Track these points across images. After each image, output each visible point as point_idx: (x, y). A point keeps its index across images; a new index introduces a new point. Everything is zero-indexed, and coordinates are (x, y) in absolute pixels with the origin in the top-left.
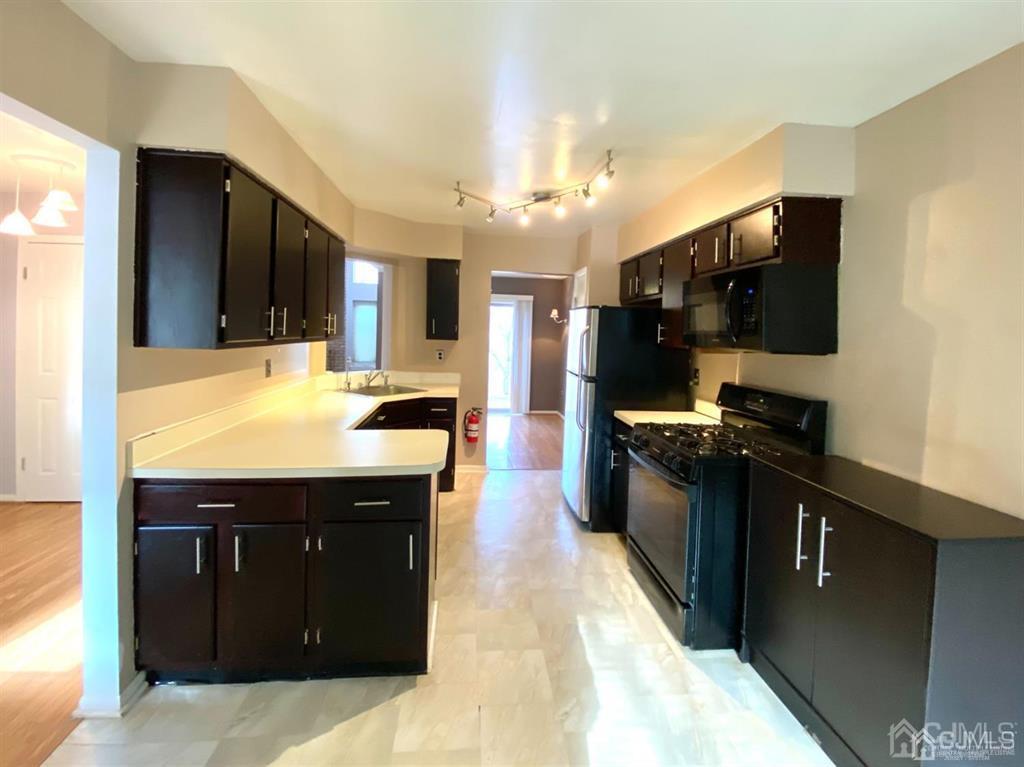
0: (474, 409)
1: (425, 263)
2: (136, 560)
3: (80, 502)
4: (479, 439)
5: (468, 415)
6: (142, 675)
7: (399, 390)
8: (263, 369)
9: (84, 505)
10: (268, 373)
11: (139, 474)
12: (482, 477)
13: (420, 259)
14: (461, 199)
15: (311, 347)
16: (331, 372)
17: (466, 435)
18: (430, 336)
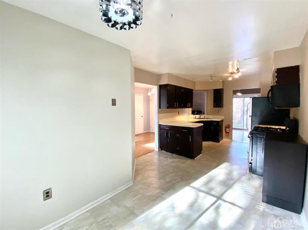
0: (228, 125)
1: (213, 90)
2: (160, 134)
3: (154, 133)
4: (230, 133)
5: (226, 126)
6: (160, 149)
7: (207, 119)
8: (178, 113)
9: (155, 134)
10: (179, 114)
11: (160, 124)
12: (231, 142)
13: (212, 90)
14: (212, 78)
15: (188, 110)
16: (192, 115)
17: (225, 131)
18: (214, 107)
